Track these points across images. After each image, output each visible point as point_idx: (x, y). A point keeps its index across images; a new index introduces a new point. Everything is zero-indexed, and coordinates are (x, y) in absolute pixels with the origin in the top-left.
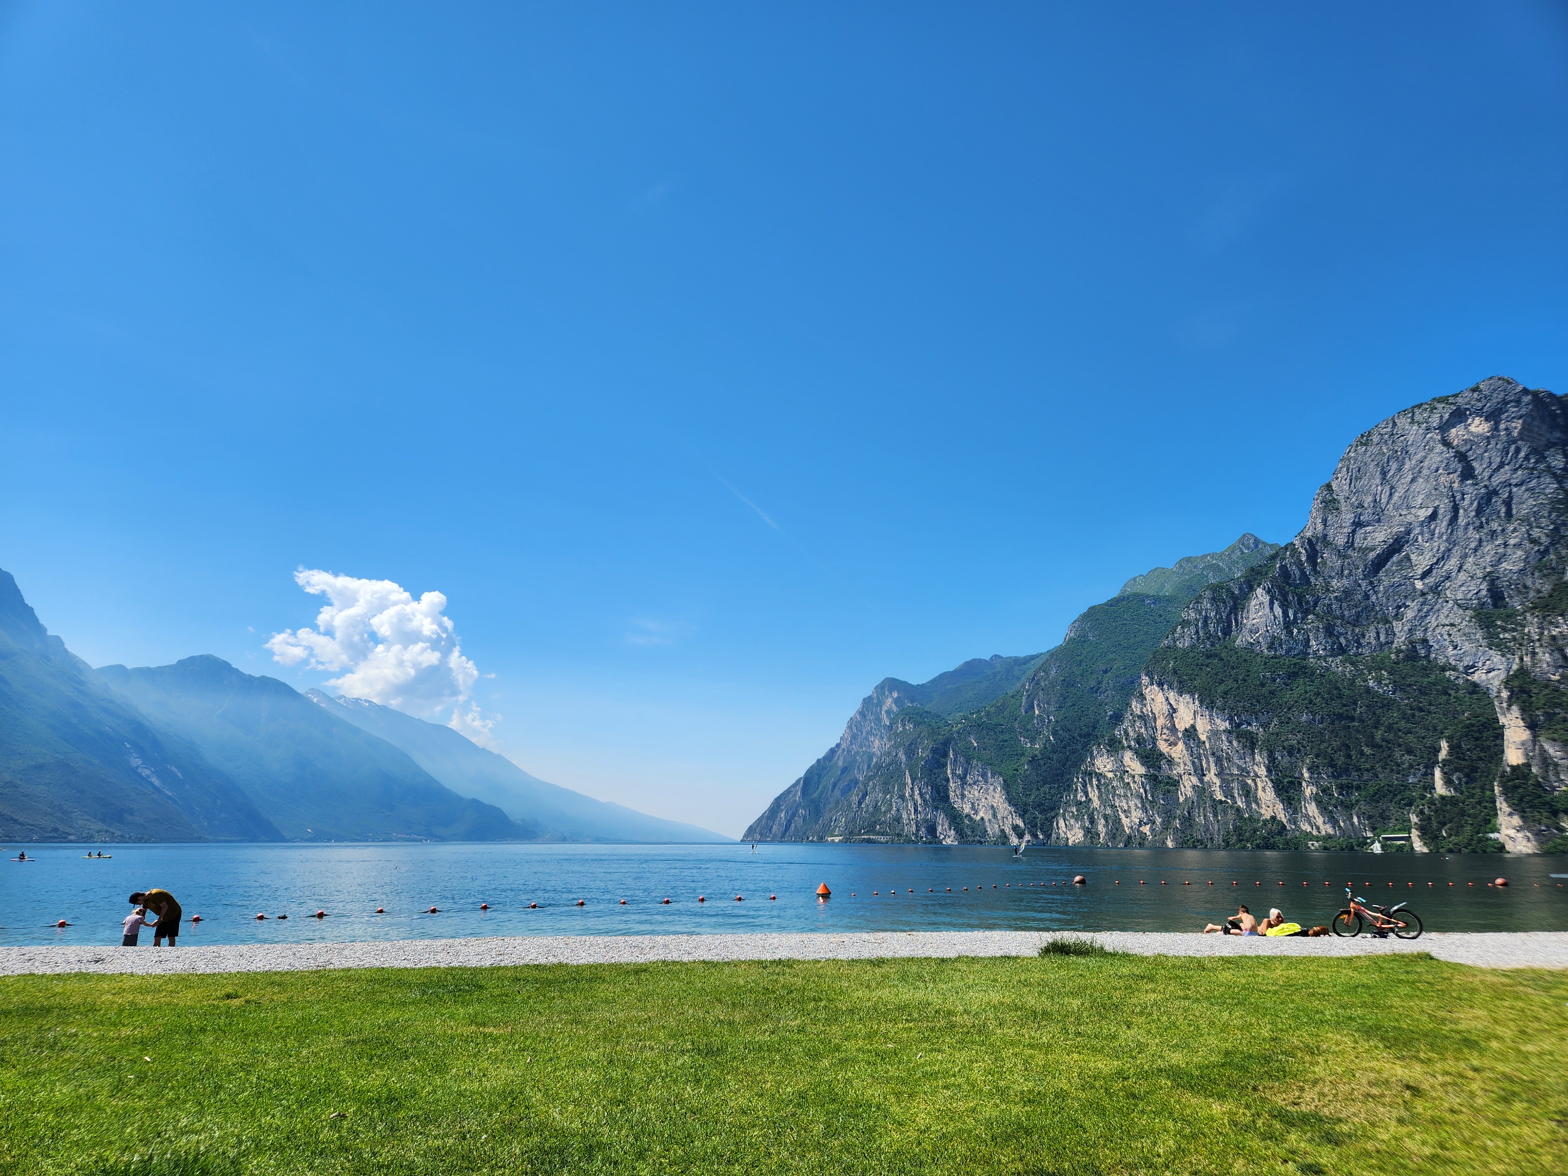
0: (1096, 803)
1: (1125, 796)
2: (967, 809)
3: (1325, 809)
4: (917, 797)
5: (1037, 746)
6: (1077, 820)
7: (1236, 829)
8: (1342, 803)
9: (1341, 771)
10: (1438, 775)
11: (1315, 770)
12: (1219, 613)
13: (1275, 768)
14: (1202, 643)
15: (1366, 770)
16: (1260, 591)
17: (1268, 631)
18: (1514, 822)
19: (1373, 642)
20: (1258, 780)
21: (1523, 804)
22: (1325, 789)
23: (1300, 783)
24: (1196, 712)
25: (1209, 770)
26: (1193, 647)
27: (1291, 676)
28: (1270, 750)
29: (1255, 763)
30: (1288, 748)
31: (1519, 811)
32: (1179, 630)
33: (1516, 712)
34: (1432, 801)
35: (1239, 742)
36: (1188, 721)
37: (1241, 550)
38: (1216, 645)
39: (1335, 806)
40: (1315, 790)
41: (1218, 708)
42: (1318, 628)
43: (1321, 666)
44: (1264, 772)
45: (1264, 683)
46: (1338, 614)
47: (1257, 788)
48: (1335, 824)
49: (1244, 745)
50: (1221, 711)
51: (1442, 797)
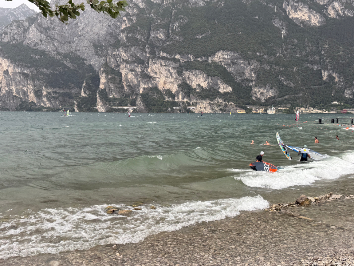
3: (49, 99)
7: (20, 105)
8: (54, 97)
9: (54, 87)
10: (82, 90)
11: (46, 87)
12: (18, 31)
13: (35, 86)
14: (12, 41)
15: (61, 88)
16: (33, 26)
17: (34, 40)
18: (101, 104)
19: (66, 49)
20: (28, 89)
21: (103, 99)
22: (49, 93)
23: (42, 91)
24: (9, 66)
25: (12, 85)
26: (8, 42)
27: (41, 56)
28: (33, 80)
29: (28, 84)
30: (39, 80)
31: (102, 101)
32: (3, 35)
33: (104, 74)
34: (80, 98)
35: (23, 76)
36: (5, 69)
37: (22, 9)
38: (17, 43)
39: (51, 98)
40: (46, 93)
41: (17, 65)
42: (50, 42)
43: (50, 54)
44: (31, 87)
45: (32, 58)
46: (56, 38)
47: (28, 92)
48: (51, 104)
49: (25, 78)
50: (18, 66)
51: (83, 96)
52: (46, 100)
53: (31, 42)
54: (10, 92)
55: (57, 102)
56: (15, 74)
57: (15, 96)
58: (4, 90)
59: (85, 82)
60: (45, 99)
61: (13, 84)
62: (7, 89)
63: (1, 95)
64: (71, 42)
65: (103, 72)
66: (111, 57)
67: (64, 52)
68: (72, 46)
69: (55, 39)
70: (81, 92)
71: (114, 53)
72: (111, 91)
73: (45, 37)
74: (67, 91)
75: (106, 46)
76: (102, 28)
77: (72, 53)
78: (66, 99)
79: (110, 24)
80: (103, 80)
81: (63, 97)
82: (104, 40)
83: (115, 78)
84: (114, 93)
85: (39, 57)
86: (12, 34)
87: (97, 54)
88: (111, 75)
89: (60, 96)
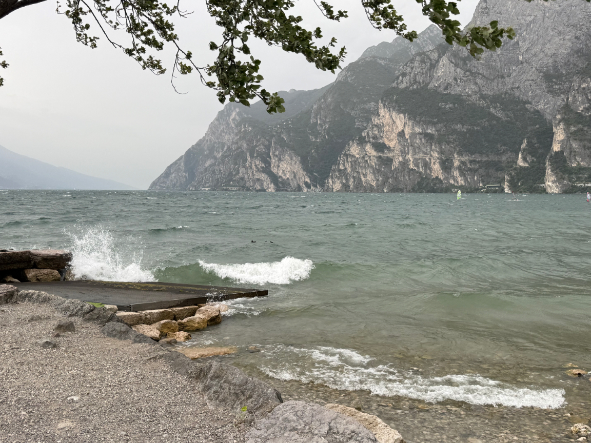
0: (349, 170)
1: (365, 167)
2: (280, 174)
3: (462, 172)
4: (254, 167)
5: (318, 140)
6: (338, 179)
7: (419, 183)
8: (470, 170)
9: (472, 154)
10: (520, 156)
11: (460, 153)
12: (422, 69)
13: (441, 152)
14: (412, 85)
15: (484, 153)
16: (444, 57)
17: (445, 80)
18: (553, 179)
19: (495, 88)
20: (432, 158)
21: (558, 170)
22: (463, 163)
23: (452, 160)
24: (405, 124)
25: (408, 153)
26: (407, 88)
27: (454, 105)
28: (439, 144)
29: (431, 150)
30: (448, 143)
31: (555, 173)
32: (401, 78)
33: (562, 126)
34: (515, 169)
35: (425, 139)
36: (400, 128)
37: (429, 34)
38: (419, 87)
39: (467, 171)
40: (459, 163)
41: (417, 121)
42: (470, 80)
43: (469, 100)
44: (435, 154)
45: (440, 108)
46: (481, 72)
47: (431, 162)
48: (466, 180)
49: (427, 141)
50: (418, 123)
51: (520, 166)
52: (458, 174)
53: (440, 84)
54: (404, 164)
55: (476, 178)
56: (413, 135)
57: (412, 169)
58: (397, 161)
59: (525, 141)
60: (456, 173)
61: (411, 151)
62: (401, 159)
63: (393, 168)
64: (505, 76)
65: (559, 122)
66: (578, 93)
67: (492, 93)
68: (506, 82)
69: (479, 74)
70: (517, 159)
71: (584, 85)
72: (575, 155)
73: (462, 72)
74: (493, 158)
75: (568, 74)
76: (562, 45)
77: (506, 93)
78: (492, 171)
79: (579, 33)
80: (560, 134)
81: (486, 169)
82: (565, 64)
83: (582, 130)
84: (579, 159)
85: (451, 105)
86: (412, 75)
87: (551, 91)
88: (574, 126)
89: (480, 167)
